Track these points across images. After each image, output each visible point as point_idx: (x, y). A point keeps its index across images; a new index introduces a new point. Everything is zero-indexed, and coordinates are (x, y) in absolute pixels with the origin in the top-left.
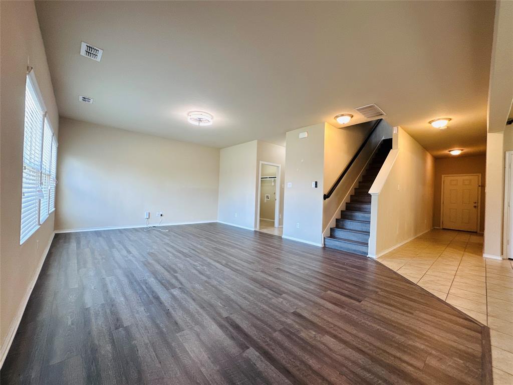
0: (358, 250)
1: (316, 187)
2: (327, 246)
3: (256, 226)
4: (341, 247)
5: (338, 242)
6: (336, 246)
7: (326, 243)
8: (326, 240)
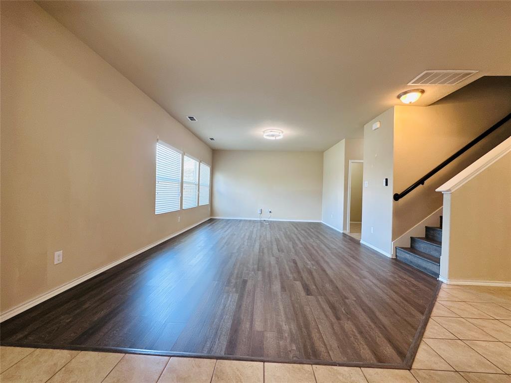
0: (429, 269)
1: (387, 185)
2: (398, 258)
3: (345, 228)
4: (411, 262)
5: (408, 255)
6: (407, 260)
7: (398, 254)
8: (398, 251)
